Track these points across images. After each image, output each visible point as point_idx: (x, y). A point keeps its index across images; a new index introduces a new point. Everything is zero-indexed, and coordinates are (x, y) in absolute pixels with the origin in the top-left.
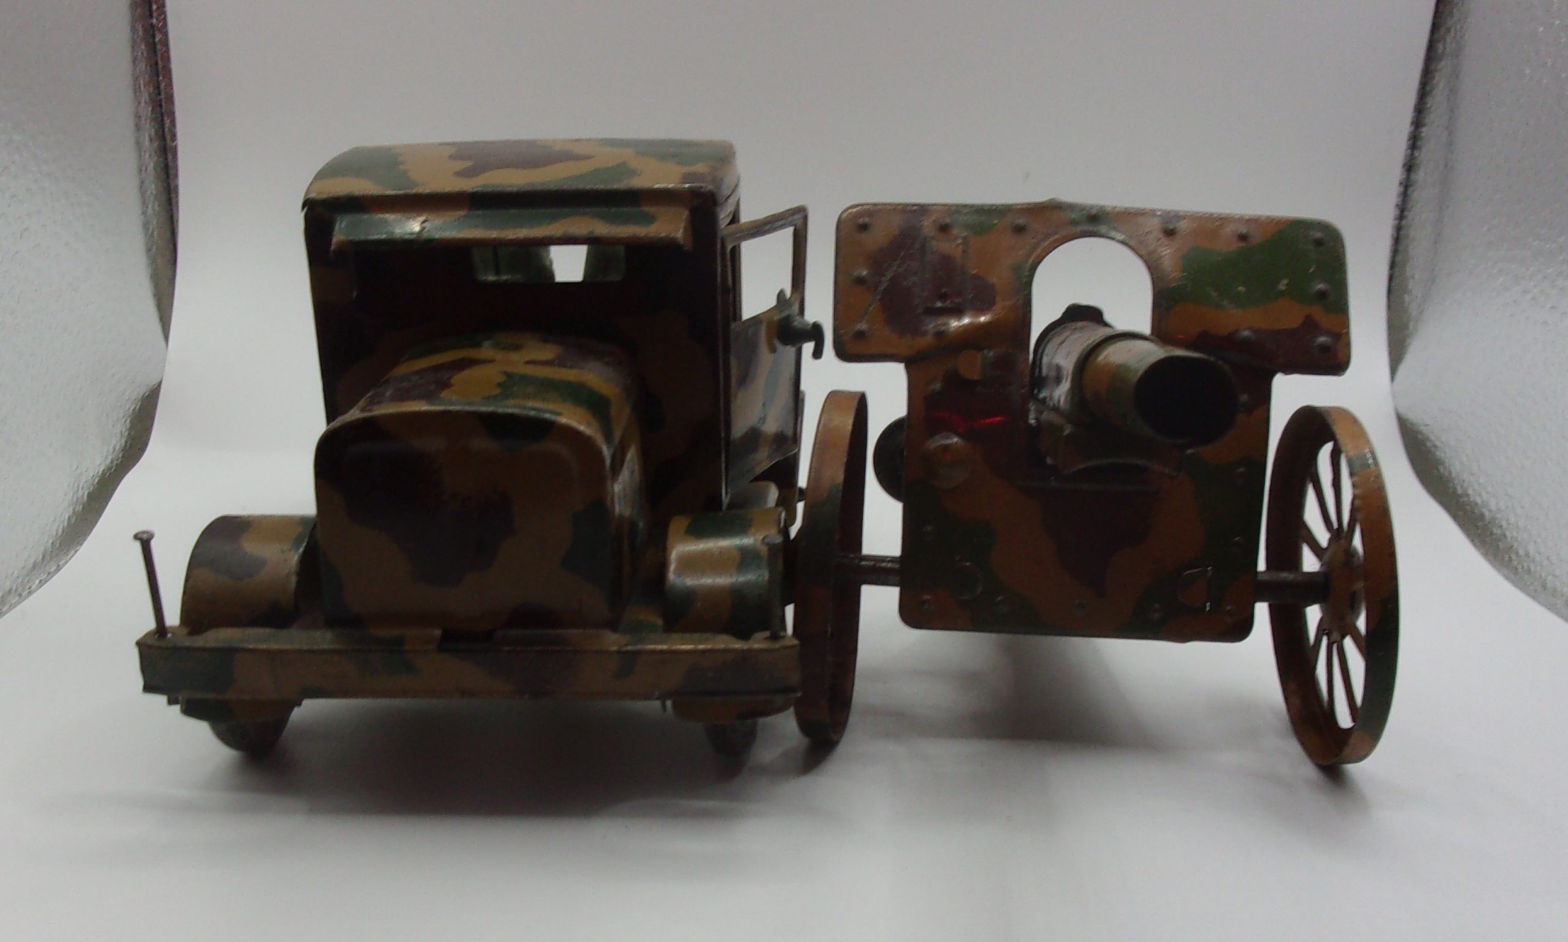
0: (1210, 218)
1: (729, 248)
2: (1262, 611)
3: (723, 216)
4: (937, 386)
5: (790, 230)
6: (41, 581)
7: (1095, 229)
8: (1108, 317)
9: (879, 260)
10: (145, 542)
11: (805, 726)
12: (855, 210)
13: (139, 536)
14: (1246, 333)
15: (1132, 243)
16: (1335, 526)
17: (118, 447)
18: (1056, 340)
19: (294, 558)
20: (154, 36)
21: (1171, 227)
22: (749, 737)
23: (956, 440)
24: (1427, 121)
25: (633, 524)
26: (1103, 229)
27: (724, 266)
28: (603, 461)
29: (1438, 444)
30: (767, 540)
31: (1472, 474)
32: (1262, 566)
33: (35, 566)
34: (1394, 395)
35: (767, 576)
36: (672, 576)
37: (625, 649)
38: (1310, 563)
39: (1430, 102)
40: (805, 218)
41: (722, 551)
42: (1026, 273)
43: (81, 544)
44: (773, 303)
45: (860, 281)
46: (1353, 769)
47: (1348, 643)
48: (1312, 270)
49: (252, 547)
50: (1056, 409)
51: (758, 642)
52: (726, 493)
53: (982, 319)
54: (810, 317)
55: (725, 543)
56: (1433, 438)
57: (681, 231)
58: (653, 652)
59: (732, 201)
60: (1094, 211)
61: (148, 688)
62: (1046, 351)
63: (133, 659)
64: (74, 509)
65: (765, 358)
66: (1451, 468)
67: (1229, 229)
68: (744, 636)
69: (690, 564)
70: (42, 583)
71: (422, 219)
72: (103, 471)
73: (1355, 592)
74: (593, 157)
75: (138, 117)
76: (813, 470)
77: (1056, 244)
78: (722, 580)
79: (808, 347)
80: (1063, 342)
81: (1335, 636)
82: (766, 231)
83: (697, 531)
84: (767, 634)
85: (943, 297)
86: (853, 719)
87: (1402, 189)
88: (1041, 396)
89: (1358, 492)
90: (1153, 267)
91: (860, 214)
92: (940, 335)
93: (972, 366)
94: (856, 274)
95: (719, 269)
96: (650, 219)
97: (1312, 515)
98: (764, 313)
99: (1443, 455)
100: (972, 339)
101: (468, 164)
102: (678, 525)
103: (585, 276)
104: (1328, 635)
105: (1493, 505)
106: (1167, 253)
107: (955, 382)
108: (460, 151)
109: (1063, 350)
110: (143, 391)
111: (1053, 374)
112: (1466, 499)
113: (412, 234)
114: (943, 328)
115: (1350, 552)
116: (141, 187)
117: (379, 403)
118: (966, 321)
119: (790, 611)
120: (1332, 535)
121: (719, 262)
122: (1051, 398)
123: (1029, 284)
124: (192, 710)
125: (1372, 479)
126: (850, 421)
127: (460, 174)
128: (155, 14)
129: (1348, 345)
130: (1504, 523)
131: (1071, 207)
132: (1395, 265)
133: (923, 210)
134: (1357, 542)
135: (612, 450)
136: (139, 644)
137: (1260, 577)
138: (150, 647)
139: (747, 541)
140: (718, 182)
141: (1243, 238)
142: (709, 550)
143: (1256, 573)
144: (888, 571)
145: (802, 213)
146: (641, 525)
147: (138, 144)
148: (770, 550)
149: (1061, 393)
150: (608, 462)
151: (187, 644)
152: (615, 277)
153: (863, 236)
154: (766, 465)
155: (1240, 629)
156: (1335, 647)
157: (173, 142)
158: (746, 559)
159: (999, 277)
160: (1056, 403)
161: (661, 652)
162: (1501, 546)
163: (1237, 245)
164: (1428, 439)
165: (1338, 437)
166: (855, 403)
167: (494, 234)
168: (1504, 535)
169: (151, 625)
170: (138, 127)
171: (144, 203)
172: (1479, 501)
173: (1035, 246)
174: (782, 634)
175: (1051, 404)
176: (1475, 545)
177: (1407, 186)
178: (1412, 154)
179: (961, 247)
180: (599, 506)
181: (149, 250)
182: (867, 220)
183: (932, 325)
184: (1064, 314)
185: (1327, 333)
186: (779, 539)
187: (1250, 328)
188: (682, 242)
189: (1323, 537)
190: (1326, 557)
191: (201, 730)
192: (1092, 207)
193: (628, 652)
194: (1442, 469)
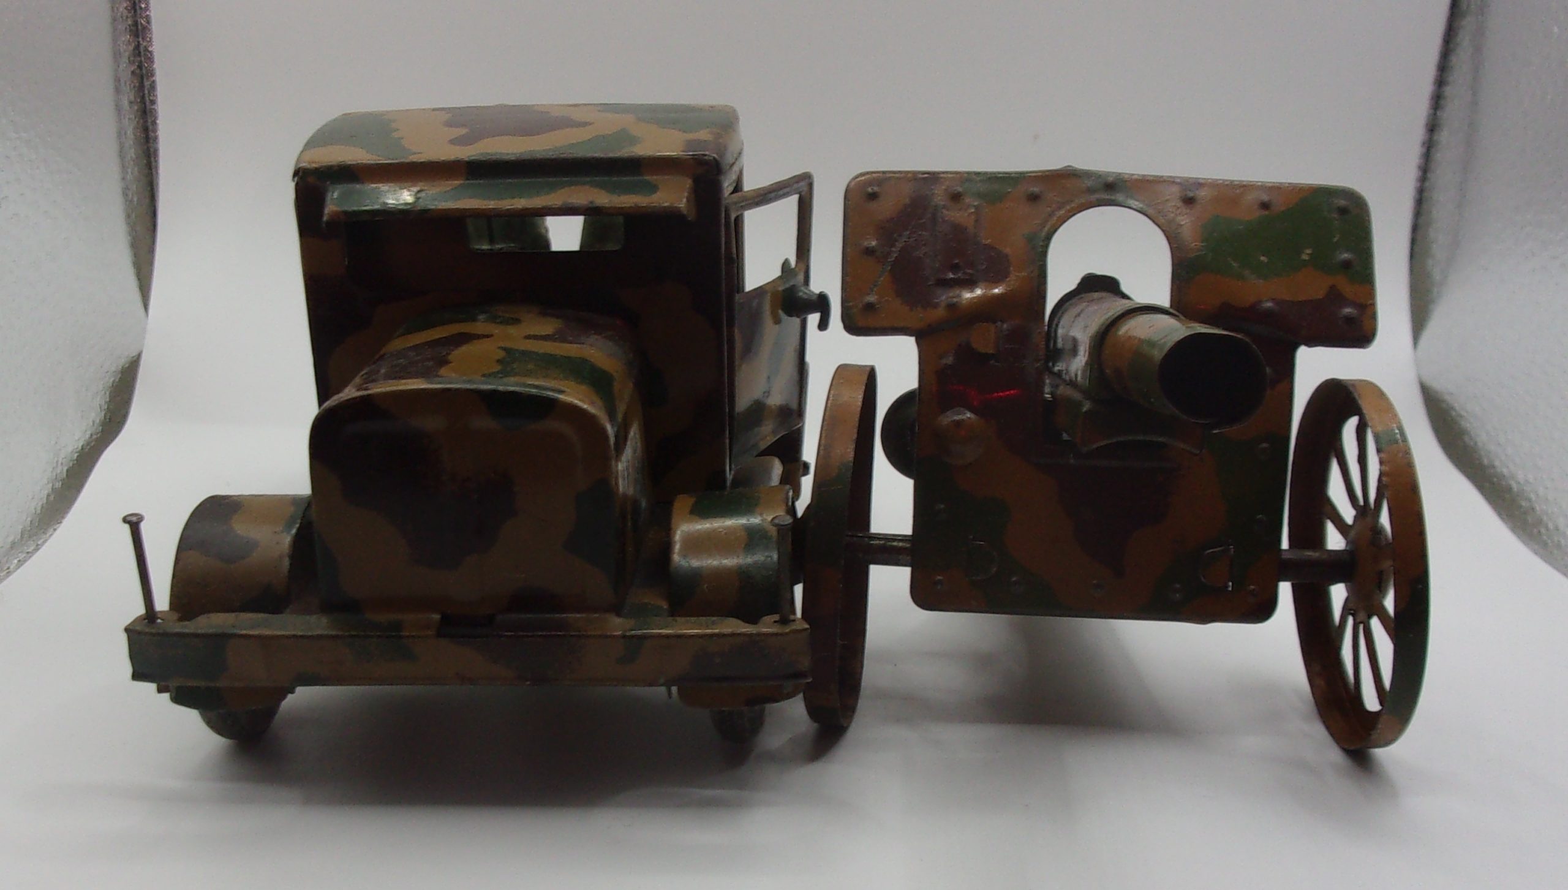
0: (1231, 186)
1: (733, 216)
2: (1285, 590)
3: (727, 185)
4: (949, 360)
5: (795, 198)
6: (19, 561)
7: (1113, 198)
8: (1125, 288)
9: (888, 231)
10: (134, 524)
11: (814, 711)
12: (863, 178)
13: (129, 519)
14: (1269, 304)
15: (1150, 211)
16: (1361, 503)
17: (98, 421)
18: (1073, 311)
19: (287, 540)
21: (1191, 194)
22: (757, 724)
23: (969, 415)
24: (1451, 79)
25: (635, 503)
26: (1120, 197)
27: (728, 234)
28: (607, 438)
29: (1463, 413)
30: (776, 521)
32: (1285, 544)
33: (13, 545)
34: (1417, 363)
35: (775, 556)
36: (676, 557)
37: (628, 634)
38: (1335, 541)
39: (1454, 59)
40: (811, 186)
41: (730, 531)
42: (1041, 243)
43: (61, 522)
44: (777, 273)
45: (869, 252)
46: (1380, 753)
47: (1375, 623)
48: (1335, 240)
49: (242, 528)
50: (1072, 384)
51: (767, 626)
52: (730, 470)
53: (996, 291)
54: (816, 286)
55: (730, 522)
56: (1457, 406)
57: (685, 200)
58: (660, 636)
59: (736, 168)
60: (1110, 179)
61: (137, 676)
62: (1062, 323)
63: (121, 646)
64: (53, 485)
65: (770, 331)
67: (1251, 197)
68: (753, 620)
69: (696, 544)
70: (21, 563)
71: (415, 189)
72: (82, 446)
73: (1382, 572)
74: (593, 123)
75: (117, 80)
76: (822, 448)
77: (1071, 214)
78: (729, 562)
79: (813, 319)
80: (1078, 315)
81: (1362, 616)
82: (771, 199)
83: (701, 511)
84: (776, 617)
85: (955, 268)
86: (863, 704)
87: (1424, 150)
88: (1056, 369)
89: (1385, 468)
90: (1172, 238)
91: (870, 183)
92: (952, 307)
93: (984, 339)
94: (866, 244)
95: (723, 239)
96: (653, 188)
97: (1336, 490)
98: (768, 284)
99: (1468, 425)
100: (985, 311)
101: (463, 131)
102: (682, 503)
103: (582, 246)
104: (1353, 615)
105: (1520, 476)
106: (1186, 221)
107: (967, 355)
108: (457, 117)
109: (1080, 322)
110: (122, 362)
111: (1069, 346)
113: (407, 204)
114: (955, 300)
115: (1377, 530)
116: (121, 152)
117: (373, 381)
118: (979, 292)
119: (798, 590)
120: (1357, 513)
121: (723, 233)
122: (1067, 372)
123: (1044, 254)
124: (182, 698)
125: (1400, 455)
126: (860, 397)
127: (454, 142)
129: (1373, 317)
130: (1533, 496)
131: (1088, 174)
132: (1416, 229)
133: (933, 177)
134: (1385, 519)
135: (616, 429)
136: (127, 630)
137: (1285, 556)
138: (139, 633)
139: (755, 520)
140: (722, 149)
141: (1265, 206)
142: (714, 530)
143: (1281, 550)
144: (900, 550)
145: (807, 180)
146: (644, 504)
147: (118, 108)
148: (778, 531)
149: (1077, 365)
150: (612, 440)
151: (178, 630)
152: (611, 246)
153: (873, 205)
154: (771, 440)
155: (1262, 610)
156: (1361, 627)
157: (152, 105)
158: (753, 538)
159: (1013, 246)
160: (1073, 375)
161: (668, 636)
162: (1530, 519)
163: (1259, 213)
164: (1453, 408)
165: (1365, 411)
166: (865, 378)
167: (491, 204)
168: (1533, 509)
169: (141, 610)
170: (117, 90)
171: (124, 167)
172: (1505, 471)
173: (1051, 215)
174: (792, 617)
175: (1067, 378)
176: (1503, 519)
177: (1429, 148)
178: (1435, 114)
179: (973, 217)
180: (603, 486)
181: (128, 216)
182: (876, 189)
183: (944, 297)
184: (1080, 284)
185: (1354, 304)
186: (789, 520)
187: (1273, 300)
188: (685, 212)
189: (1348, 514)
190: (1352, 533)
191: (191, 717)
192: (1108, 174)
193: (633, 636)
194: (1466, 439)
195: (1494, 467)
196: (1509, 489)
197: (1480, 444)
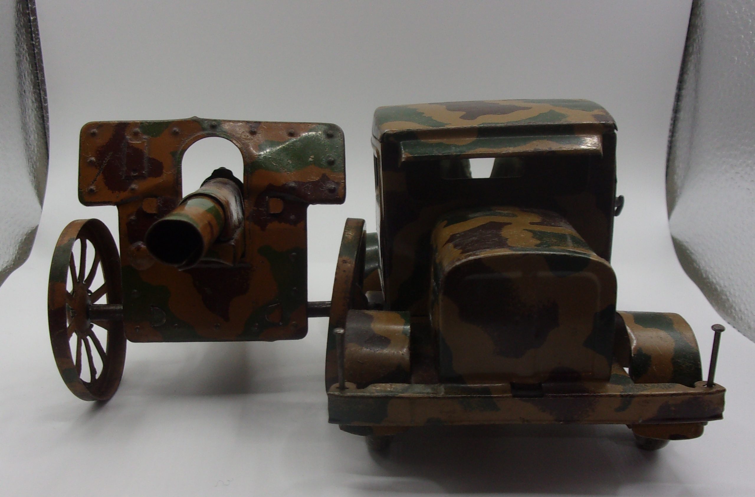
4: (133, 217)
7: (215, 132)
9: (101, 153)
14: (292, 184)
20: (34, 50)
21: (254, 130)
23: (143, 245)
24: (685, 87)
26: (218, 132)
29: (693, 251)
31: (711, 268)
34: (670, 227)
42: (178, 157)
45: (92, 163)
53: (156, 181)
56: (690, 249)
60: (214, 123)
66: (700, 264)
77: (193, 141)
85: (134, 170)
90: (244, 152)
91: (92, 128)
92: (134, 190)
93: (150, 206)
94: (89, 159)
100: (151, 192)
105: (722, 282)
107: (142, 214)
112: (708, 280)
114: (135, 187)
128: (34, 39)
130: (728, 294)
131: (204, 121)
141: (291, 134)
153: (94, 139)
159: (164, 159)
162: (726, 305)
163: (288, 138)
164: (688, 250)
168: (728, 300)
172: (714, 281)
173: (183, 142)
177: (675, 121)
179: (145, 144)
182: (95, 131)
183: (130, 185)
187: (294, 182)
194: (695, 264)
195: (708, 278)
196: (716, 290)
197: (701, 268)
